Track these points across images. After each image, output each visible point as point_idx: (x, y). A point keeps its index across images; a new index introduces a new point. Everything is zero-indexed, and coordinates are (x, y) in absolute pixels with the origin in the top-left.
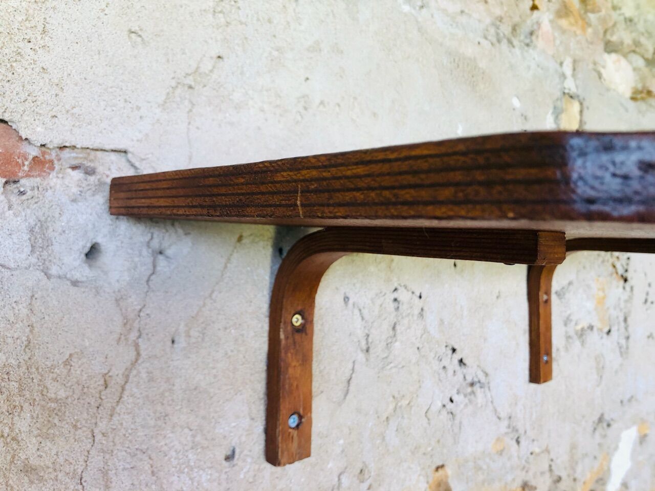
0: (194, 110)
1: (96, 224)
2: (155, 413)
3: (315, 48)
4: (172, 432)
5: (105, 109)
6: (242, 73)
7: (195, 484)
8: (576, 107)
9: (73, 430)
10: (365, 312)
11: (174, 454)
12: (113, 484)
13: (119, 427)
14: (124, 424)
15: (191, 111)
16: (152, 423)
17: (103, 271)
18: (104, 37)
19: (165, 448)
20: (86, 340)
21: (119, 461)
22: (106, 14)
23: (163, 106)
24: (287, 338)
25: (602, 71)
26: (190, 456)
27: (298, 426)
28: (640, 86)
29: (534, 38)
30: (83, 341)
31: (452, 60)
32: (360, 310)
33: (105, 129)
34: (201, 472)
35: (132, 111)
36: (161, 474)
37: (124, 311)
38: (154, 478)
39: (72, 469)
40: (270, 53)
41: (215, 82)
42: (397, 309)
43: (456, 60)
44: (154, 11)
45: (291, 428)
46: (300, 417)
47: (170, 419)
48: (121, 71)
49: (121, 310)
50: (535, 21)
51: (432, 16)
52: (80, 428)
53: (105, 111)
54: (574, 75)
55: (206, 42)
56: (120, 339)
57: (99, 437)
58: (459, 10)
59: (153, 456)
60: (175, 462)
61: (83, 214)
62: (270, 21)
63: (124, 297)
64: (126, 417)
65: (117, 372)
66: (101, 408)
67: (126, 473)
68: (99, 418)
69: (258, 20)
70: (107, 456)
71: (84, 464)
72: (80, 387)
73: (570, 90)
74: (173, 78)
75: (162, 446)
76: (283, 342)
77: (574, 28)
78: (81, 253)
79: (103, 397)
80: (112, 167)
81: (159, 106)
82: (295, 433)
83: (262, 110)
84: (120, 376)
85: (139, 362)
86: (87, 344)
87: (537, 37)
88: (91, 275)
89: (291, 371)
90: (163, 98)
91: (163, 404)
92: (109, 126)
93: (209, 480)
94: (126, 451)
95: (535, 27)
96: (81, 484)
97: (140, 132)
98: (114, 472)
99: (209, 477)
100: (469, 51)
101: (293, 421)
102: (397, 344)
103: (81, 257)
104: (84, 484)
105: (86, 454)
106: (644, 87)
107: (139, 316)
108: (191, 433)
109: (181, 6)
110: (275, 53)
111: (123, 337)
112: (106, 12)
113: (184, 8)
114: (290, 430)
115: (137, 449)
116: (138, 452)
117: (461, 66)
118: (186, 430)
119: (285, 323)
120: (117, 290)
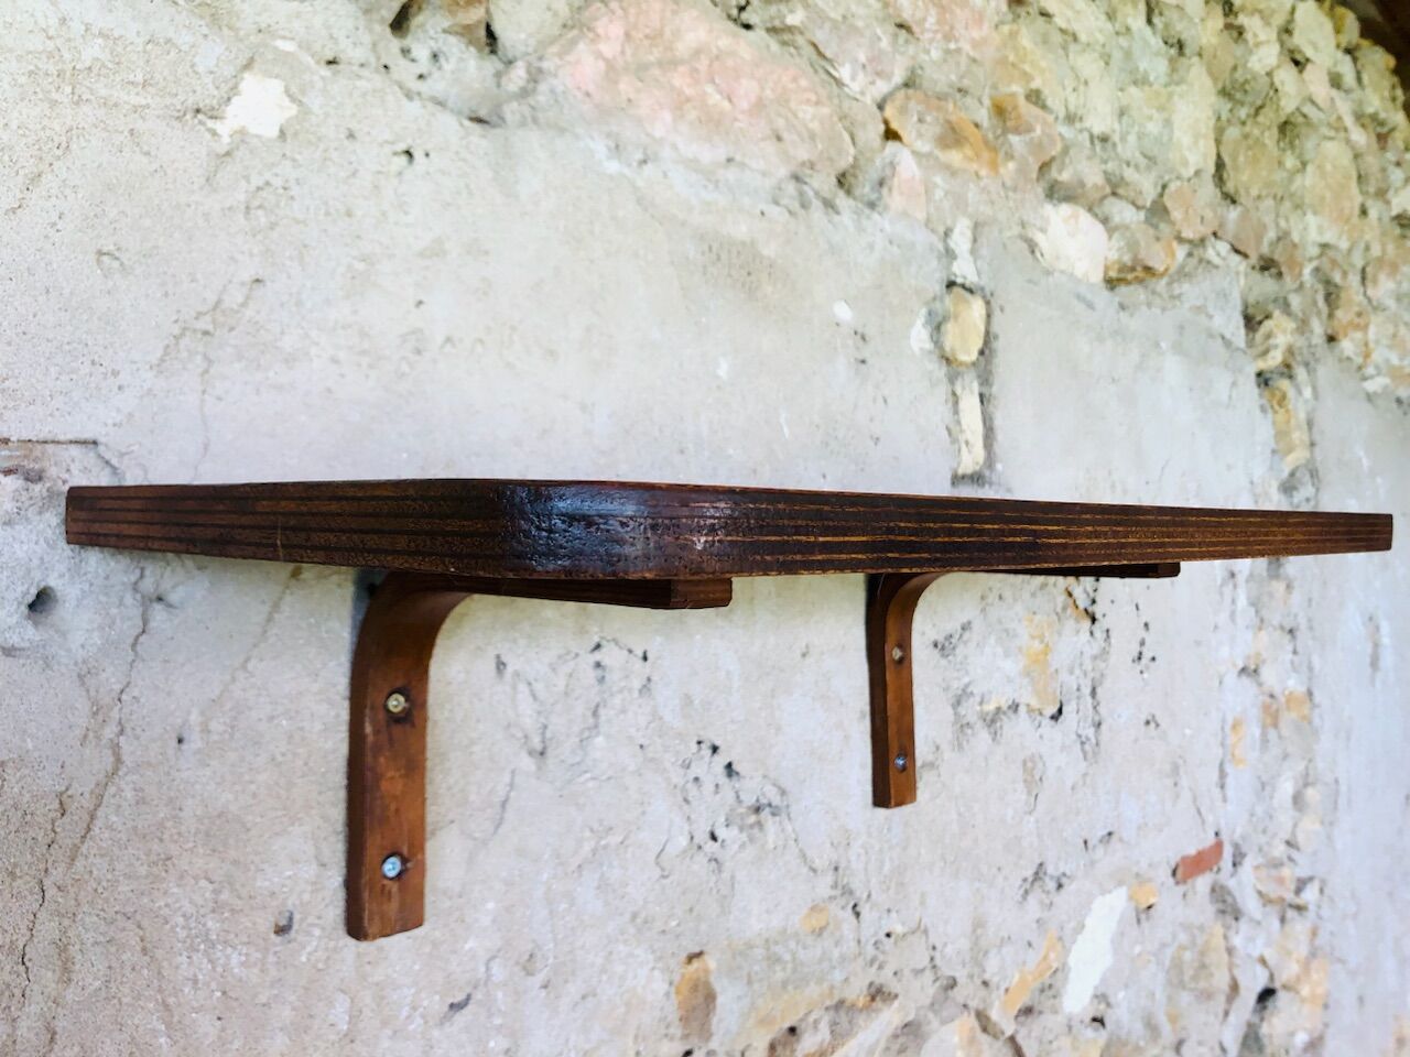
0: (212, 371)
1: (46, 559)
2: (147, 855)
3: (436, 251)
4: (179, 886)
5: (57, 379)
6: (299, 304)
7: (219, 969)
8: (977, 308)
9: (8, 880)
10: (539, 687)
11: (181, 920)
12: (77, 967)
13: (86, 877)
14: (95, 872)
15: (206, 371)
16: (143, 870)
17: (57, 631)
18: (55, 266)
19: (165, 912)
20: (29, 740)
21: (87, 930)
22: (58, 231)
23: (159, 367)
24: (377, 732)
25: (1039, 238)
26: (210, 924)
27: (399, 875)
28: (1127, 259)
29: (885, 191)
30: (25, 741)
31: (706, 248)
32: (530, 684)
33: (58, 409)
34: (229, 950)
35: (105, 378)
36: (159, 953)
37: (93, 693)
38: (147, 958)
39: (8, 940)
40: (350, 267)
41: (249, 321)
42: (602, 680)
43: (714, 249)
44: (141, 217)
45: (385, 877)
46: (404, 861)
47: (174, 865)
48: (85, 317)
49: (88, 691)
50: (887, 160)
51: (665, 175)
52: (20, 877)
53: (59, 382)
54: (973, 252)
55: (232, 258)
56: (85, 736)
57: (51, 892)
58: (723, 158)
59: (145, 923)
60: (182, 934)
61: (22, 542)
62: (349, 214)
63: (93, 671)
64: (98, 860)
65: (83, 788)
66: (55, 846)
67: (98, 949)
68: (50, 862)
69: (327, 214)
70: (66, 922)
71: (29, 933)
72: (19, 814)
73: (965, 278)
74: (176, 321)
75: (160, 908)
76: (370, 739)
77: (975, 166)
78: (20, 604)
79: (58, 830)
80: (72, 467)
81: (151, 367)
82: (394, 887)
83: (335, 361)
84: (87, 795)
85: (120, 773)
86: (30, 746)
87: (890, 190)
88: (38, 638)
89: (385, 785)
90: (159, 354)
91: (161, 840)
92: (65, 403)
93: (242, 964)
94: (98, 915)
95: (888, 172)
96: (23, 963)
97: (118, 410)
98: (77, 947)
99: (243, 958)
100: (741, 229)
101: (391, 867)
102: (599, 740)
103: (20, 611)
104: (28, 964)
105: (32, 917)
106: (1135, 259)
107: (119, 700)
108: (211, 887)
109: (189, 206)
110: (360, 266)
111: (91, 734)
112: (59, 227)
113: (193, 207)
114: (386, 882)
115: (116, 913)
116: (119, 917)
117: (724, 256)
118: (203, 883)
119: (372, 708)
120: (80, 661)
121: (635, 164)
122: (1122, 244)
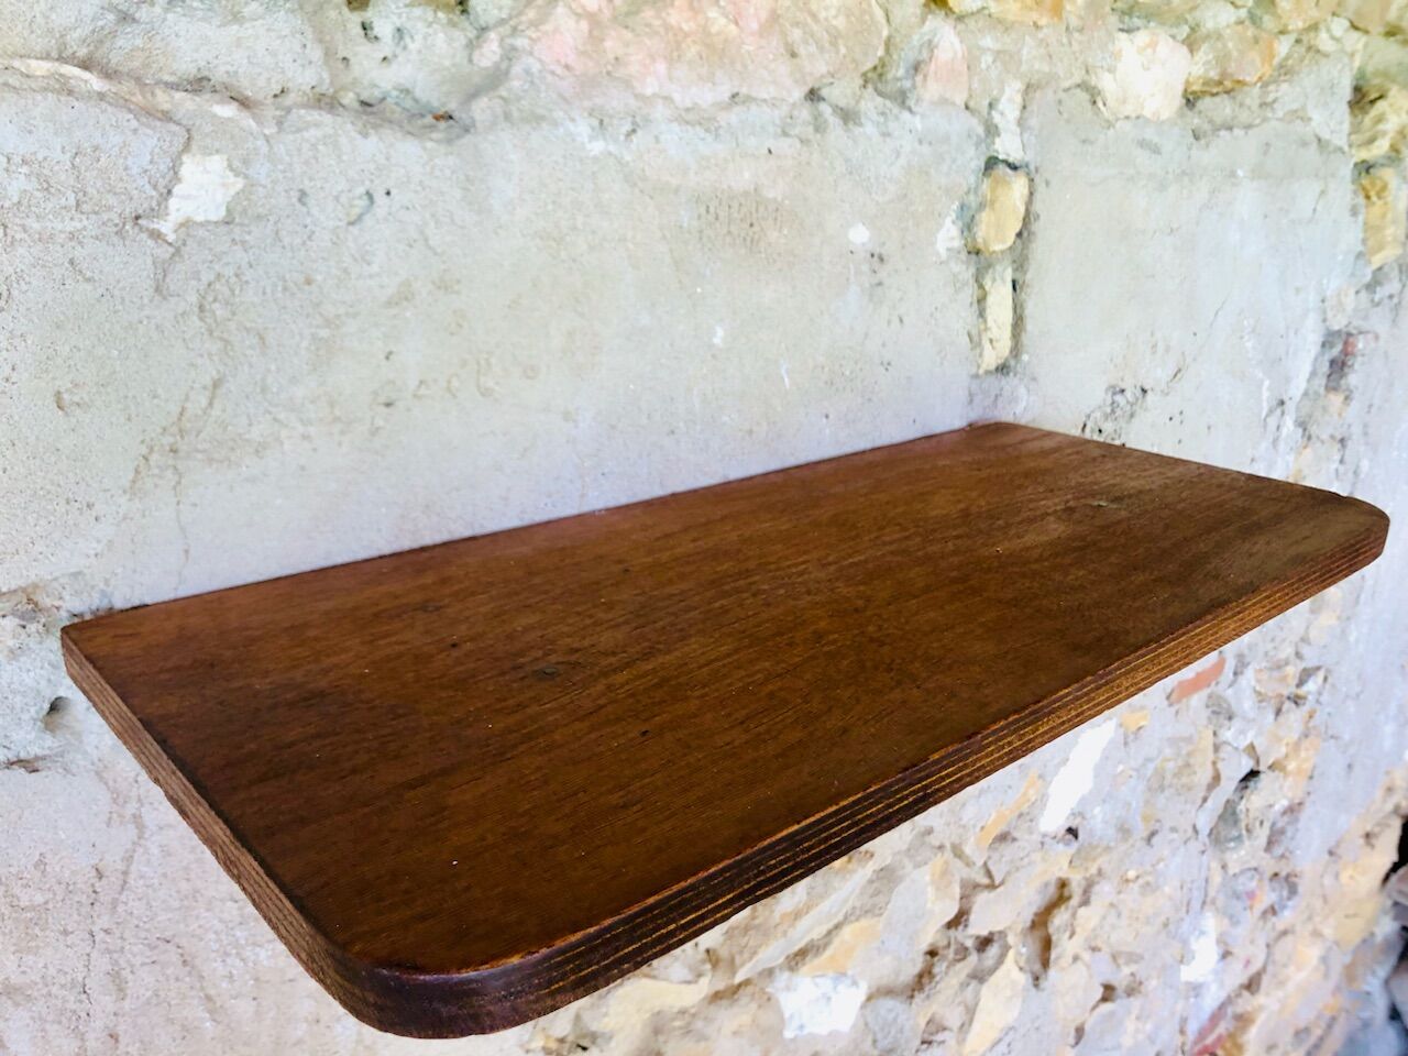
0: (183, 481)
1: (52, 677)
2: (178, 892)
3: (404, 296)
4: (208, 910)
5: (36, 525)
6: (264, 390)
7: (251, 964)
8: (1019, 185)
9: (61, 938)
11: (213, 936)
12: (130, 984)
13: (129, 918)
14: (135, 912)
15: (179, 483)
16: (176, 904)
17: (72, 734)
18: (16, 418)
19: (198, 932)
20: (61, 832)
21: (135, 956)
22: (13, 383)
23: (133, 490)
25: (1106, 83)
26: (238, 934)
28: (1214, 74)
29: (919, 78)
30: (56, 834)
31: (702, 210)
33: (41, 553)
34: (258, 949)
35: (81, 514)
36: (197, 962)
37: (111, 783)
38: (188, 968)
39: (69, 979)
40: (314, 337)
41: (216, 422)
43: (712, 210)
44: (93, 347)
47: (202, 895)
48: (53, 459)
49: (106, 784)
50: (926, 38)
51: (657, 139)
52: (72, 933)
53: (38, 528)
54: (1021, 122)
55: (192, 365)
56: (110, 819)
57: (100, 936)
58: (726, 96)
59: (183, 942)
60: (215, 946)
61: (29, 670)
62: (309, 282)
63: (109, 765)
64: (137, 903)
65: (113, 862)
66: (97, 904)
67: (146, 968)
68: (95, 916)
69: (285, 289)
70: (115, 956)
71: (86, 970)
72: (63, 886)
73: (1008, 155)
74: (143, 442)
75: (194, 930)
77: (1035, 16)
78: (35, 720)
79: (98, 890)
80: (64, 593)
81: (125, 492)
83: (306, 437)
84: (119, 862)
85: (146, 836)
86: (63, 836)
87: (925, 76)
88: (56, 745)
90: (131, 475)
91: (188, 880)
92: (47, 546)
93: (269, 957)
94: (142, 944)
95: (925, 55)
96: (85, 992)
97: (99, 542)
98: (128, 970)
99: (270, 953)
100: (743, 177)
103: (36, 727)
104: (88, 991)
105: (86, 958)
106: (1224, 75)
107: (136, 782)
108: (236, 905)
109: (141, 322)
110: (324, 333)
111: (115, 816)
112: (13, 380)
113: (145, 323)
115: (158, 938)
116: (159, 942)
117: (721, 214)
118: (230, 904)
120: (96, 760)
121: (622, 138)
122: (1211, 56)
